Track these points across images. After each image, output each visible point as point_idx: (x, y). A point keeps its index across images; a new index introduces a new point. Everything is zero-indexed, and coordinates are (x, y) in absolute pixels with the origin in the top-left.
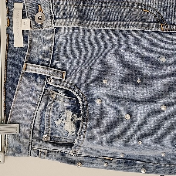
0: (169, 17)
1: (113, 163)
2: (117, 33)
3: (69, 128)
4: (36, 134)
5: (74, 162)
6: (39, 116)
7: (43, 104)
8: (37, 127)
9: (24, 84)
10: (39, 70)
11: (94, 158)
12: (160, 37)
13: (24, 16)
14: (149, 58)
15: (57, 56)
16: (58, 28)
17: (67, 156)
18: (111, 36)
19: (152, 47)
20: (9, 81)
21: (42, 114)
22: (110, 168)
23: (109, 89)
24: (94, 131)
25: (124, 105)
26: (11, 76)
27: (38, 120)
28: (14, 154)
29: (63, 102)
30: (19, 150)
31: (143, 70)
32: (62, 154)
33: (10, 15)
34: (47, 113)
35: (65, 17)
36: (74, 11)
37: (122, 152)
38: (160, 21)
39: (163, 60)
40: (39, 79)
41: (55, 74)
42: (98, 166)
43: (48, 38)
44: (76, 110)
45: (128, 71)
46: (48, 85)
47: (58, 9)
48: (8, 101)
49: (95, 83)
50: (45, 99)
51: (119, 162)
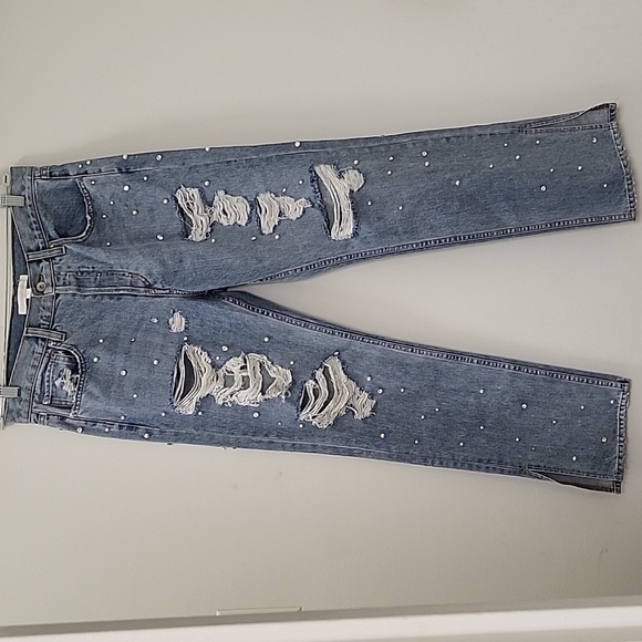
0: (156, 283)
1: (115, 429)
2: (111, 297)
3: (69, 388)
4: (36, 398)
5: (75, 428)
6: (40, 377)
7: (43, 365)
8: (38, 391)
9: (25, 346)
10: (40, 333)
11: (95, 422)
12: (150, 300)
13: (28, 287)
14: (142, 319)
15: (56, 320)
16: (58, 295)
17: (67, 420)
18: (106, 299)
19: (144, 308)
20: (12, 346)
21: (43, 376)
22: (111, 434)
23: (105, 347)
24: (90, 387)
25: (119, 361)
26: (14, 341)
27: (39, 382)
28: (14, 420)
29: (62, 361)
30: (19, 415)
31: (137, 330)
32: (63, 418)
33: (15, 286)
34: (47, 373)
35: (64, 285)
36: (72, 279)
37: (120, 412)
38: (149, 286)
39: (156, 321)
40: (40, 342)
41: (55, 337)
42: (99, 432)
43: (49, 304)
44: (75, 371)
45: (123, 332)
46: (48, 348)
47: (58, 279)
48: (9, 364)
49: (93, 343)
50: (46, 359)
51: (121, 427)
